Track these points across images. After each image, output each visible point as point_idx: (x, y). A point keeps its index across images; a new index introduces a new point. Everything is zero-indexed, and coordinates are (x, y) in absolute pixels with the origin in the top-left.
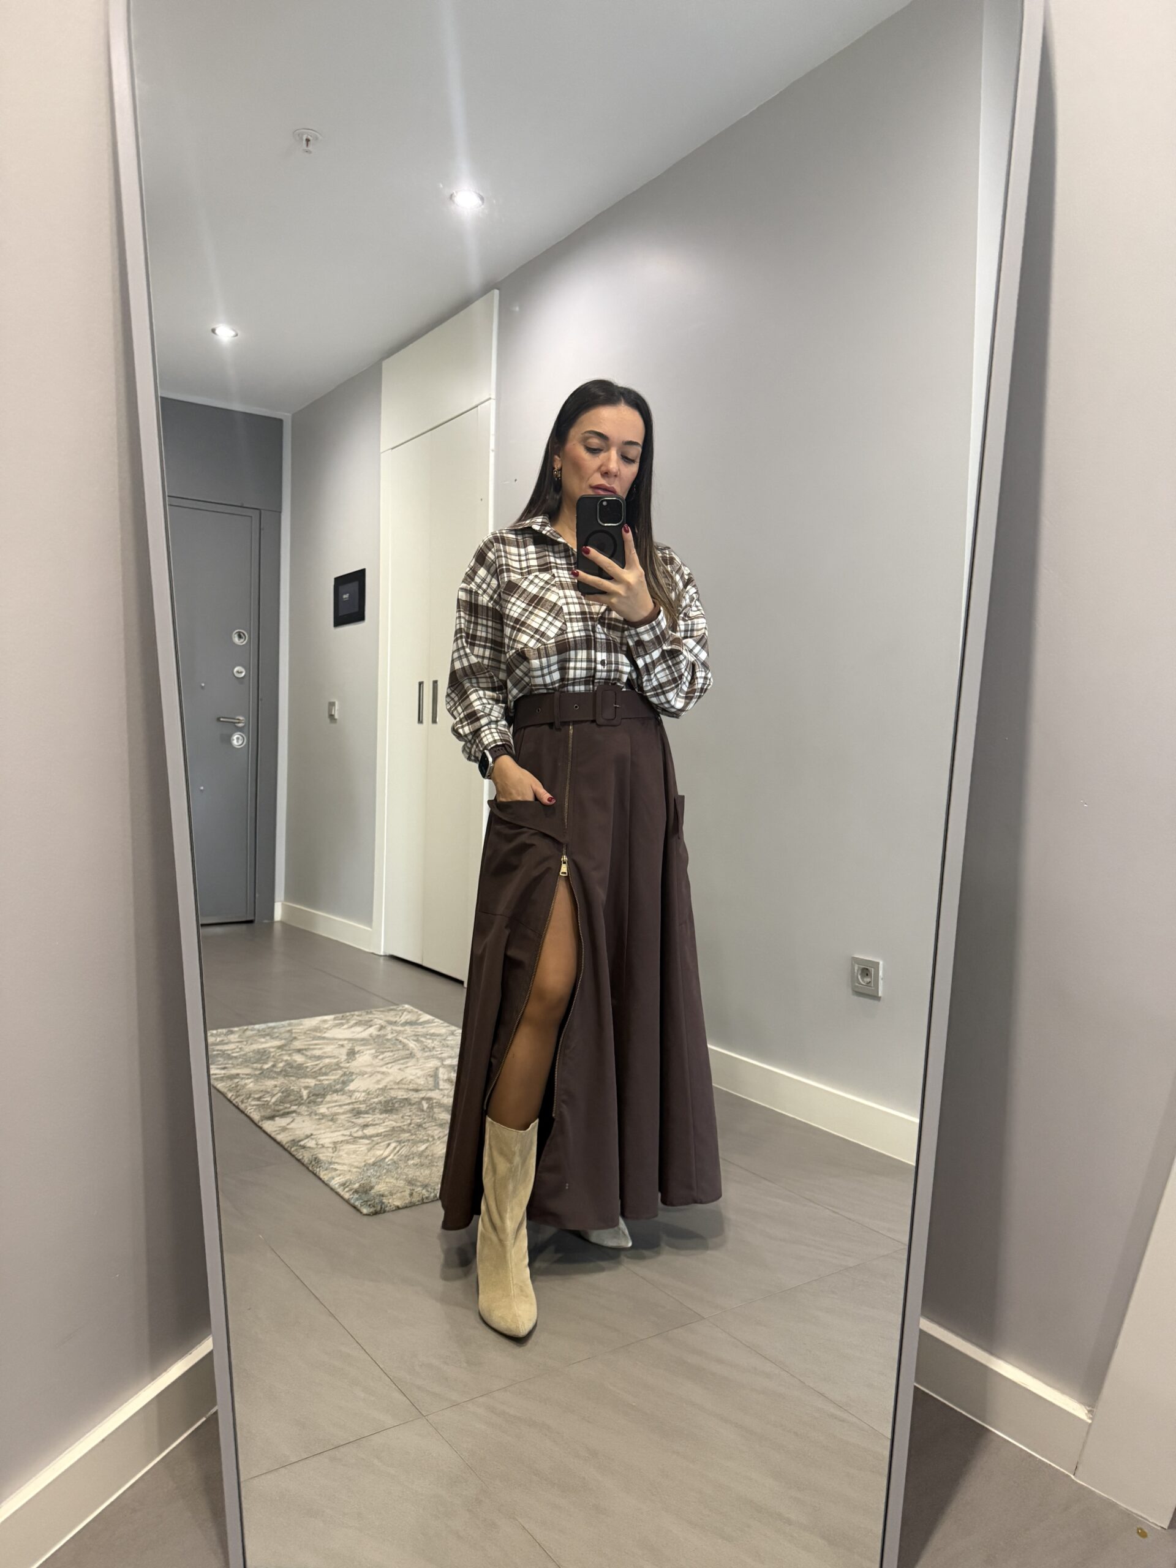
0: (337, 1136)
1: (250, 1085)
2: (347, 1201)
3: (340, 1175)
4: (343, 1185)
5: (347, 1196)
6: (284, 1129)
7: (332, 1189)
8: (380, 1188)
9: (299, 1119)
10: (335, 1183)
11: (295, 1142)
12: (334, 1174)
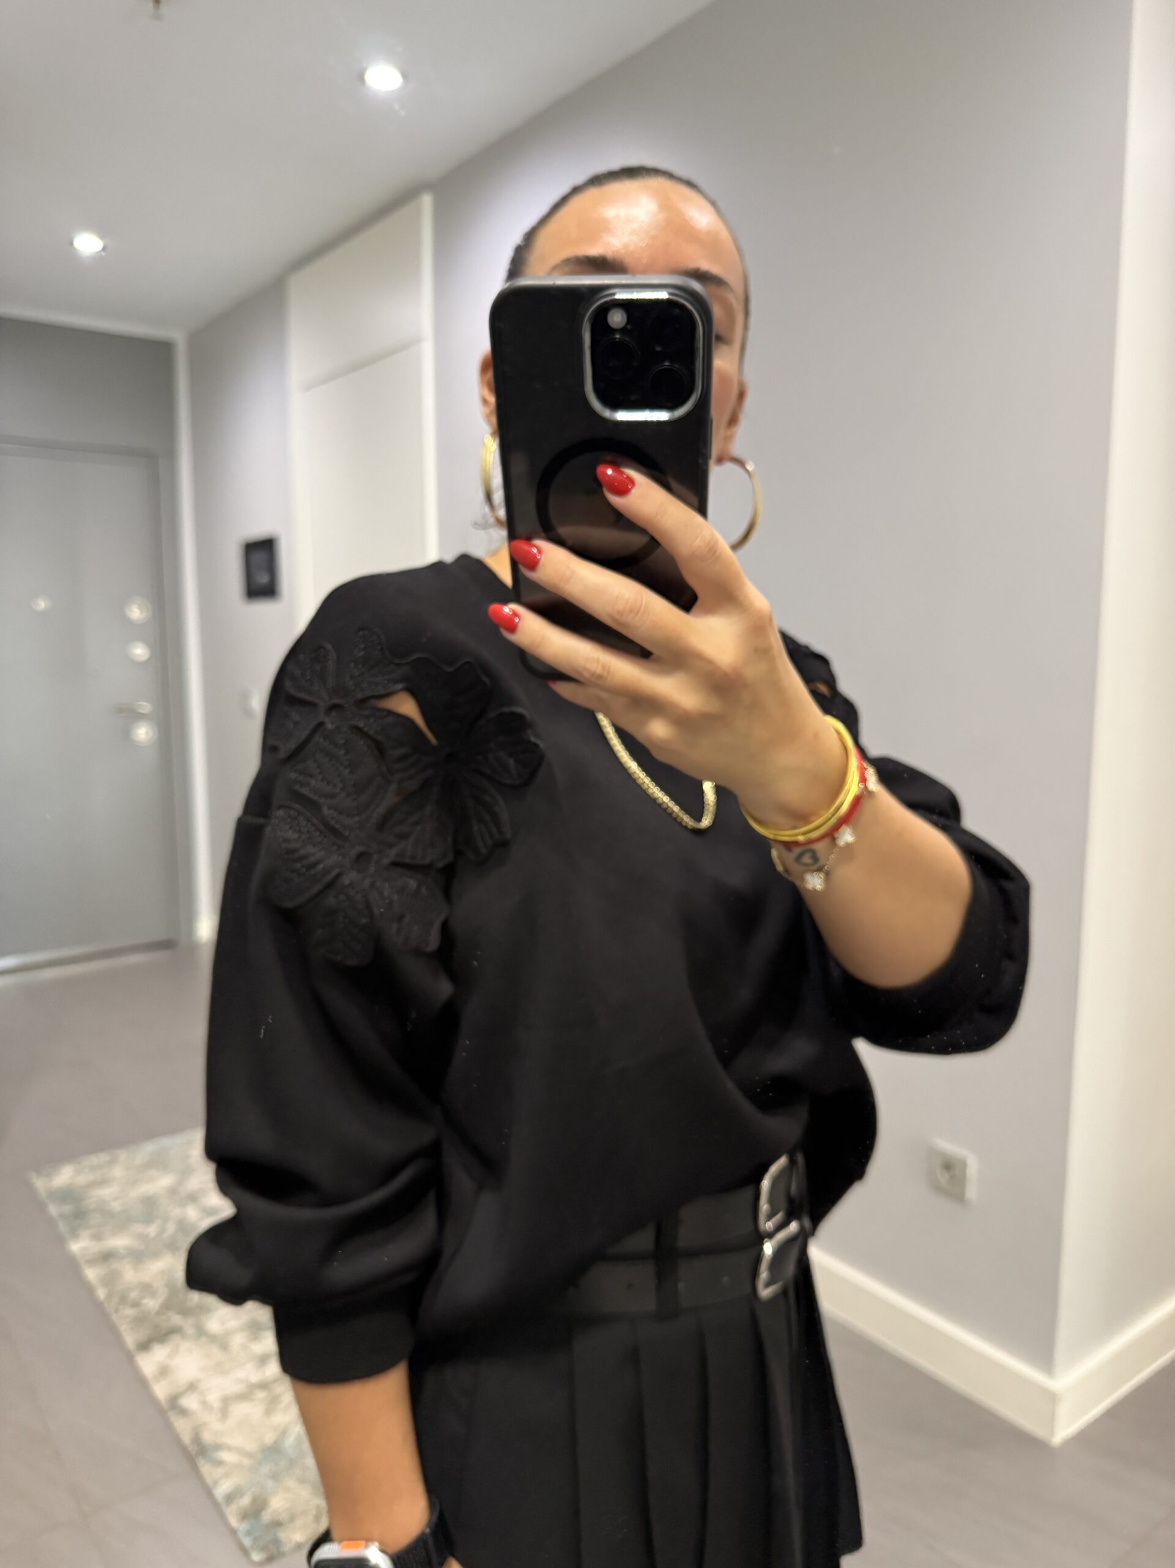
0: (229, 1384)
1: (130, 1275)
2: (233, 1532)
3: (227, 1475)
4: (230, 1498)
5: (233, 1521)
6: (164, 1371)
7: (216, 1504)
8: (277, 1504)
9: (185, 1345)
10: (221, 1490)
11: (174, 1401)
12: (219, 1472)
